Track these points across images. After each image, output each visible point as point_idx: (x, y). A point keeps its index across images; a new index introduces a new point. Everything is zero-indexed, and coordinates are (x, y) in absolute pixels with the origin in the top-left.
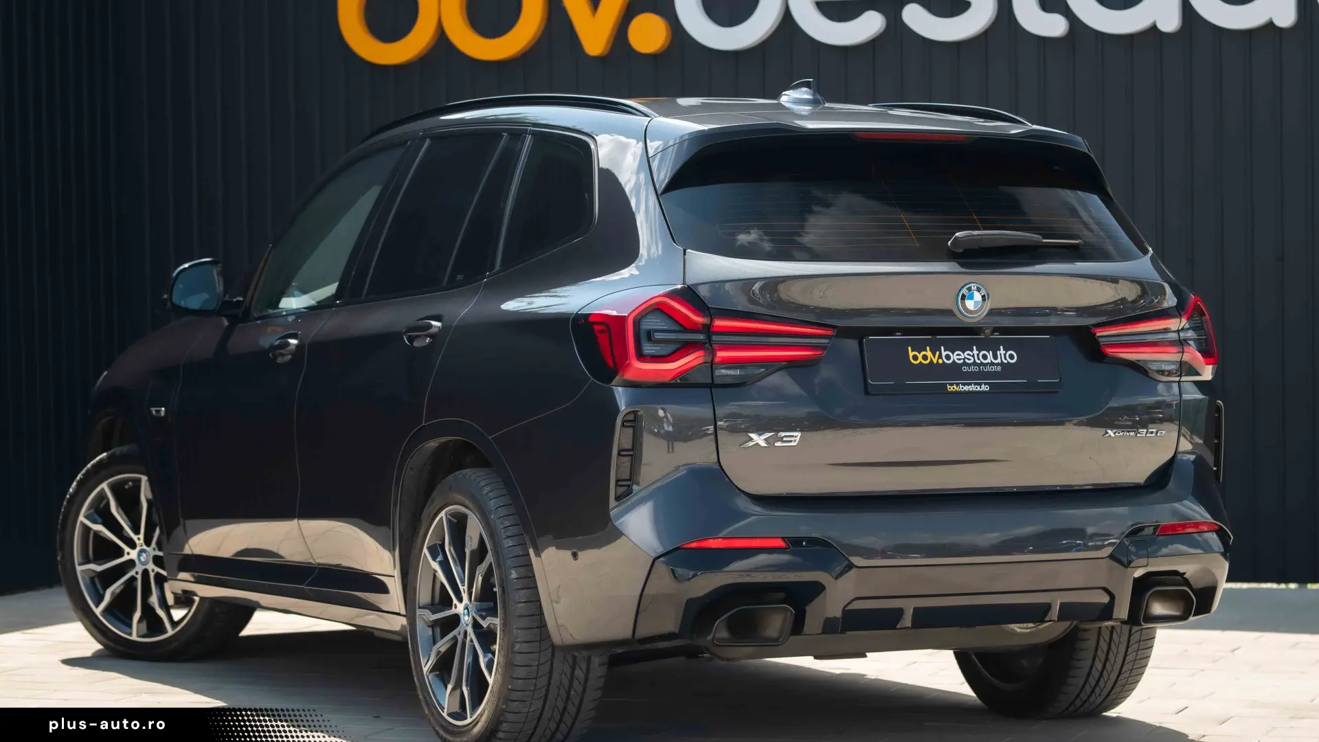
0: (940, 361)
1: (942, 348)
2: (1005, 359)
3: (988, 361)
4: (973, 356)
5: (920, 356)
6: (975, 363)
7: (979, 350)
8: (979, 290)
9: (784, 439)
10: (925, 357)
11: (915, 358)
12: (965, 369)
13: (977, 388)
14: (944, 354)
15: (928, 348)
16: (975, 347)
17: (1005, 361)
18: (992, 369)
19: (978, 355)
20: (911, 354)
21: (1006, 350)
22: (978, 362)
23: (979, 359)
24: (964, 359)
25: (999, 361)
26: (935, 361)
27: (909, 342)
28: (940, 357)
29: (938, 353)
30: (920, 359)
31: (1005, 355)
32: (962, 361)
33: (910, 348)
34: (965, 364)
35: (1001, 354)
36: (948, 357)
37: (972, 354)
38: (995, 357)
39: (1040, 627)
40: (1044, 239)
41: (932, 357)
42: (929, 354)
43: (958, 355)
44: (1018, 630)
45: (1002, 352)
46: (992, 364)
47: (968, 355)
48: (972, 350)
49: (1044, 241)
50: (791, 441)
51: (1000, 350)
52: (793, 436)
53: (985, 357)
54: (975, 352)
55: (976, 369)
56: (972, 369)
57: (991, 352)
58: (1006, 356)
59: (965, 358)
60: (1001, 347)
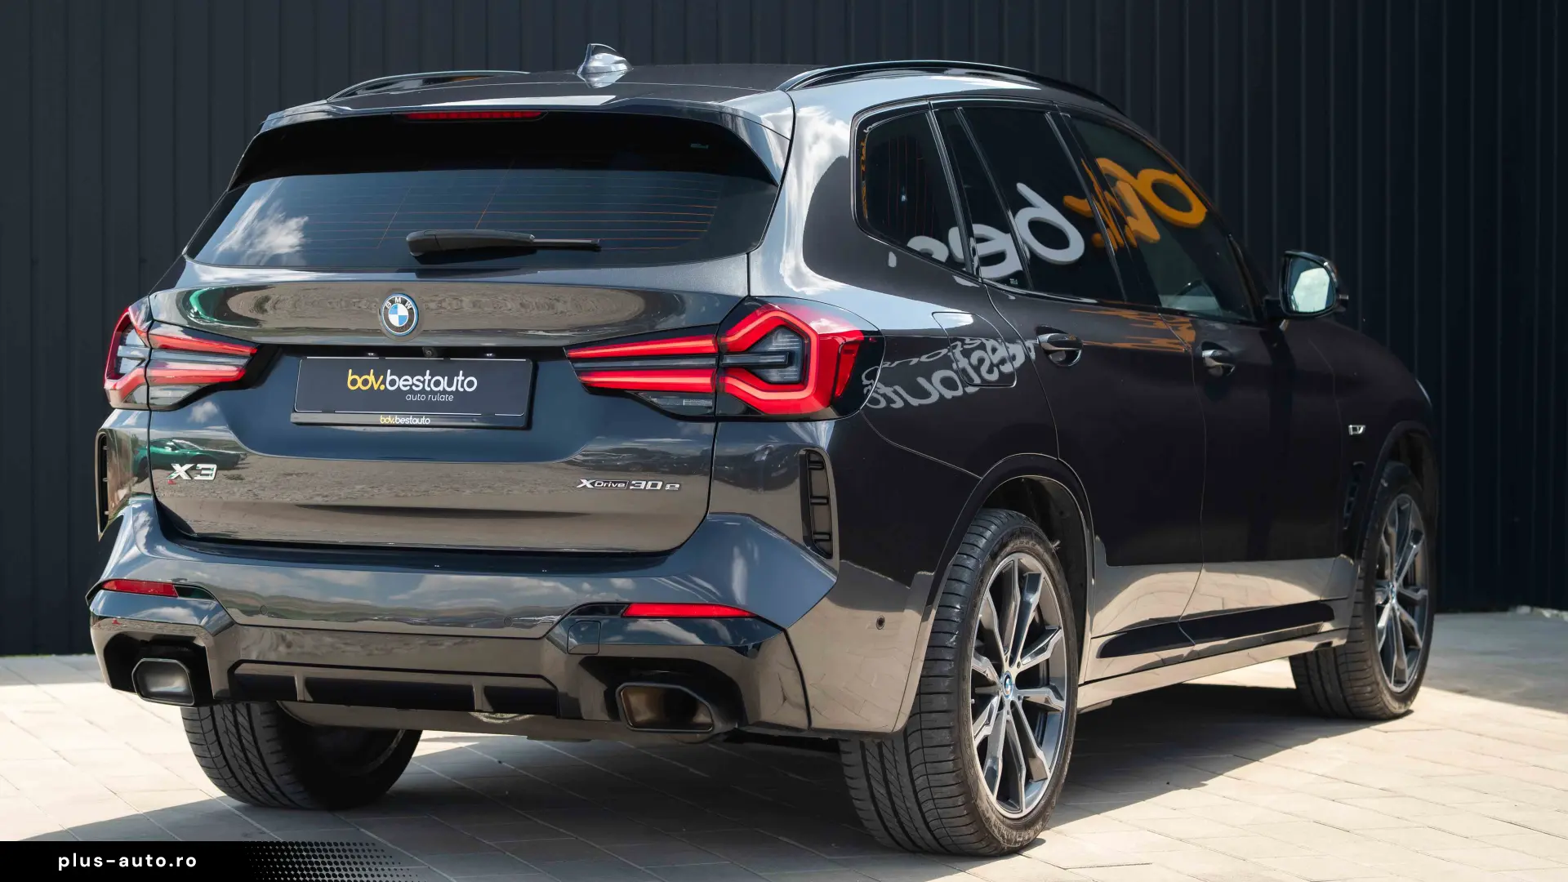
0: (382, 387)
1: (389, 371)
2: (462, 386)
3: (441, 388)
4: (423, 382)
5: (360, 381)
6: (423, 391)
7: (432, 375)
8: (404, 302)
9: (203, 472)
10: (365, 382)
11: (354, 382)
12: (409, 397)
13: (415, 421)
14: (389, 378)
15: (372, 371)
16: (428, 372)
17: (461, 390)
18: (442, 398)
19: (430, 381)
20: (350, 378)
21: (466, 376)
22: (428, 389)
23: (429, 386)
24: (411, 386)
25: (453, 388)
26: (376, 387)
27: (350, 365)
28: (384, 382)
29: (382, 377)
30: (359, 384)
31: (463, 381)
32: (408, 388)
33: (350, 371)
34: (411, 391)
35: (458, 381)
36: (393, 383)
37: (422, 379)
38: (450, 384)
39: (517, 719)
40: (536, 238)
41: (374, 383)
42: (371, 378)
43: (407, 380)
44: (485, 720)
45: (461, 378)
46: (444, 392)
47: (418, 380)
48: (423, 375)
49: (536, 240)
50: (208, 475)
51: (458, 375)
52: (209, 469)
53: (437, 384)
54: (427, 377)
55: (423, 397)
56: (418, 398)
57: (446, 378)
58: (464, 383)
59: (413, 384)
60: (461, 372)
